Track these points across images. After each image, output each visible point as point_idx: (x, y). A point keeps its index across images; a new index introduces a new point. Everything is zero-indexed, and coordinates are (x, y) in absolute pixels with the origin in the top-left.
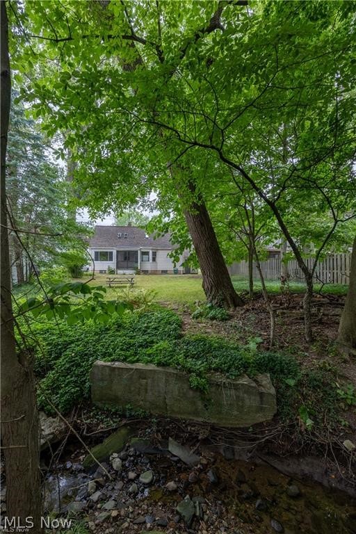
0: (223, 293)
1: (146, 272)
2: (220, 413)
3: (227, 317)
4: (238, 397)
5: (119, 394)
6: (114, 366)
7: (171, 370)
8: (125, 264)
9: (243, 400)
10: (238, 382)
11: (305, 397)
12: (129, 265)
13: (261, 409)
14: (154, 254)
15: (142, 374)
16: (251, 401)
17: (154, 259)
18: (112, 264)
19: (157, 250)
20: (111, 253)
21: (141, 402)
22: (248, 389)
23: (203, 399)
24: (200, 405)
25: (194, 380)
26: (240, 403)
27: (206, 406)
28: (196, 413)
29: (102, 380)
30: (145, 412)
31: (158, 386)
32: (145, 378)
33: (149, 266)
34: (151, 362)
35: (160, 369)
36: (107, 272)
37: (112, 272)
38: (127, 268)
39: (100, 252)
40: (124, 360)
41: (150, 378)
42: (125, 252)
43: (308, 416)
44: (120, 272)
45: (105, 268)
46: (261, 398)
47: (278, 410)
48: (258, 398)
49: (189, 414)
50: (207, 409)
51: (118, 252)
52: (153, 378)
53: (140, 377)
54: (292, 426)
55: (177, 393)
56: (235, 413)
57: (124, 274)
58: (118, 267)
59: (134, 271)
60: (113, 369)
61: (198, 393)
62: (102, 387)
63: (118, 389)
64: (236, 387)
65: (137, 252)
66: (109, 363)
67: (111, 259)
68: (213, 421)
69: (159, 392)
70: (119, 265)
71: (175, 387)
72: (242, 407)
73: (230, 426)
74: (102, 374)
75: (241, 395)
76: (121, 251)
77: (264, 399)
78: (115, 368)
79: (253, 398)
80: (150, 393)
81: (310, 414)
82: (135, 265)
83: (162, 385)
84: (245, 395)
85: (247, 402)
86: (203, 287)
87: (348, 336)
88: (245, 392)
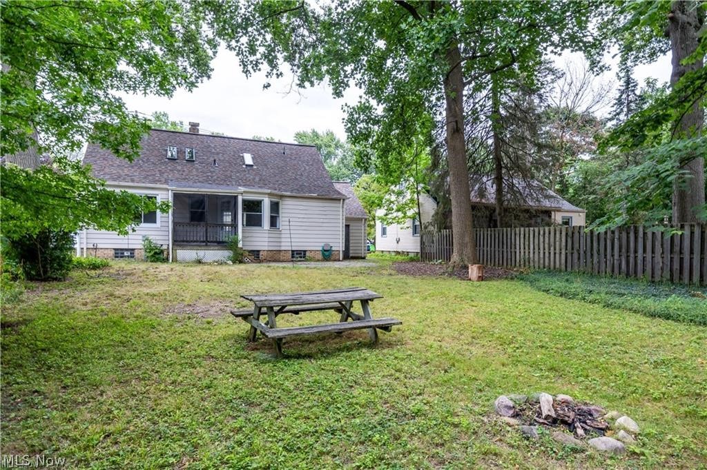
1: (256, 256)
8: (199, 232)
12: (212, 236)
14: (275, 207)
17: (273, 222)
18: (160, 231)
19: (282, 197)
33: (260, 239)
37: (159, 255)
38: (207, 243)
44: (183, 254)
45: (136, 242)
57: (199, 262)
58: (179, 242)
59: (228, 253)
70: (179, 237)
76: (185, 196)
82: (230, 236)
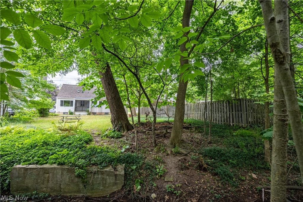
0: (121, 123)
1: (94, 114)
2: (92, 189)
3: (120, 136)
4: (103, 178)
5: (30, 185)
6: (28, 167)
7: (66, 167)
8: (81, 108)
9: (106, 180)
10: (104, 170)
11: (140, 174)
12: (83, 109)
13: (116, 184)
15: (46, 171)
16: (110, 180)
18: (72, 109)
20: (72, 102)
21: (45, 189)
22: (109, 174)
23: (83, 182)
24: (81, 186)
25: (78, 171)
26: (104, 182)
27: (85, 186)
28: (79, 191)
29: (18, 177)
30: (45, 194)
31: (56, 177)
32: (48, 173)
33: (97, 110)
34: (55, 163)
35: (59, 166)
36: (68, 113)
37: (71, 113)
38: (82, 111)
39: (65, 101)
40: (37, 163)
41: (51, 173)
42: (81, 101)
43: (139, 185)
44: (77, 113)
45: (67, 111)
46: (116, 178)
47: (124, 183)
48: (114, 178)
49: (75, 192)
50: (85, 188)
51: (76, 101)
52: (53, 173)
53: (45, 173)
54: (130, 191)
55: (68, 180)
56: (102, 188)
57: (80, 114)
59: (87, 113)
60: (26, 169)
61: (81, 179)
62: (18, 182)
63: (29, 182)
64: (102, 173)
65: (89, 101)
66: (25, 166)
67: (72, 105)
68: (89, 194)
69: (57, 181)
70: (77, 109)
71: (67, 177)
72: (105, 184)
73: (98, 196)
74: (19, 173)
75: (105, 177)
76: (78, 101)
77: (117, 178)
78: (28, 168)
79: (111, 178)
80: (51, 182)
81: (141, 183)
82: (88, 109)
83: (59, 176)
84: (107, 177)
85: (108, 181)
86: (111, 120)
87: (172, 142)
88: (108, 175)
